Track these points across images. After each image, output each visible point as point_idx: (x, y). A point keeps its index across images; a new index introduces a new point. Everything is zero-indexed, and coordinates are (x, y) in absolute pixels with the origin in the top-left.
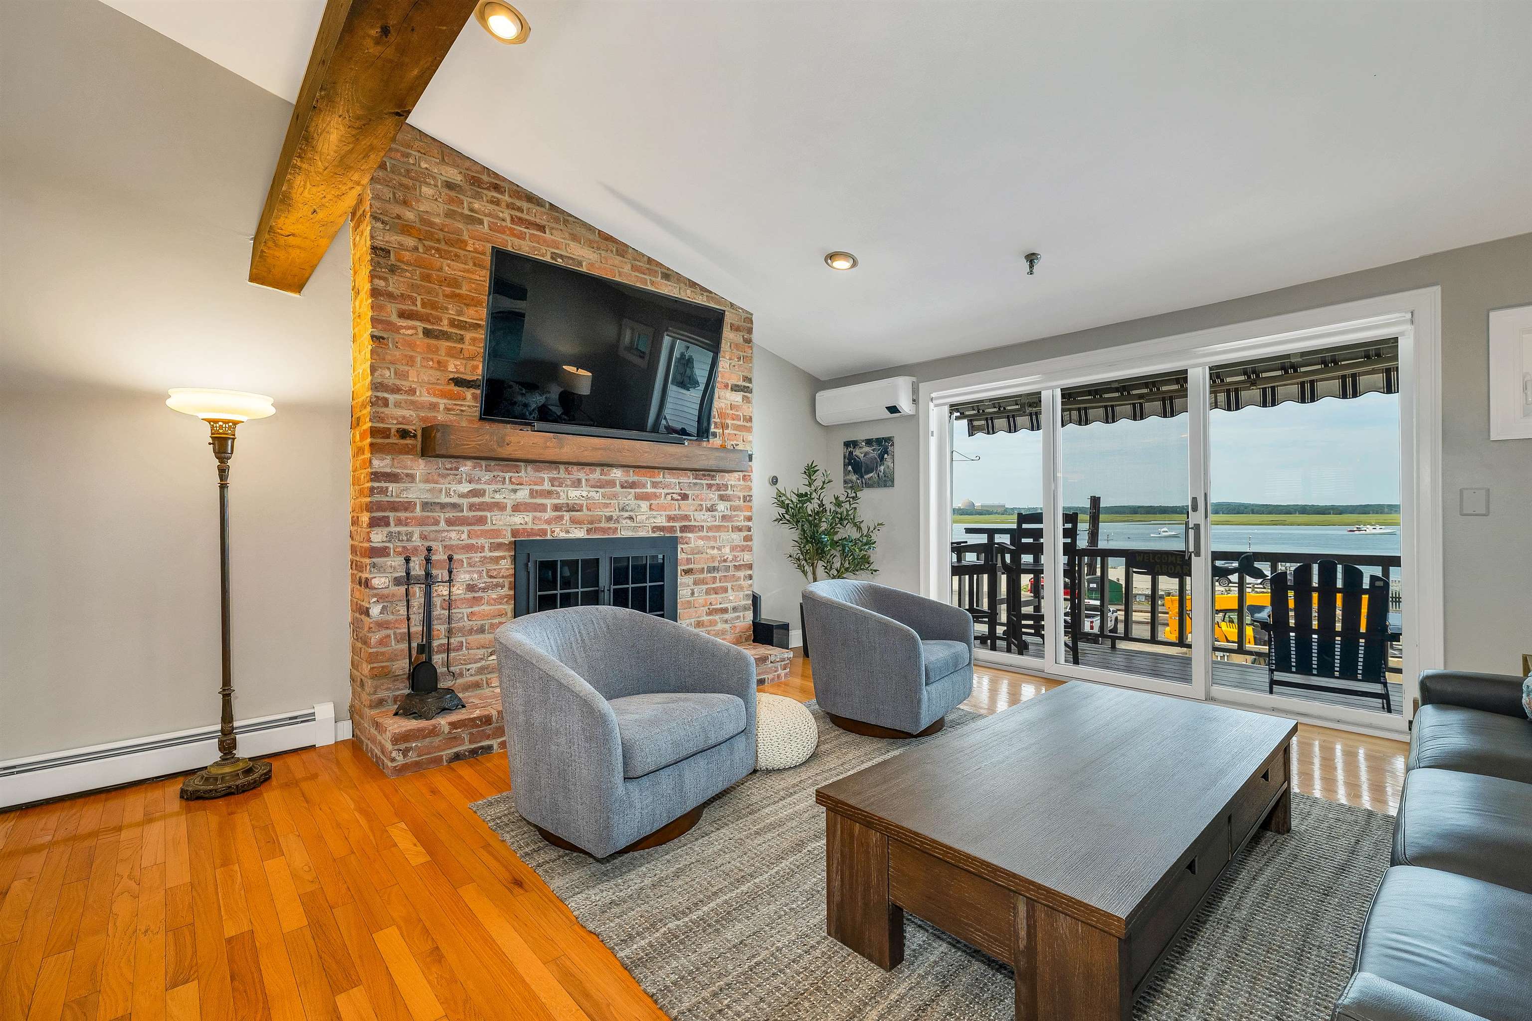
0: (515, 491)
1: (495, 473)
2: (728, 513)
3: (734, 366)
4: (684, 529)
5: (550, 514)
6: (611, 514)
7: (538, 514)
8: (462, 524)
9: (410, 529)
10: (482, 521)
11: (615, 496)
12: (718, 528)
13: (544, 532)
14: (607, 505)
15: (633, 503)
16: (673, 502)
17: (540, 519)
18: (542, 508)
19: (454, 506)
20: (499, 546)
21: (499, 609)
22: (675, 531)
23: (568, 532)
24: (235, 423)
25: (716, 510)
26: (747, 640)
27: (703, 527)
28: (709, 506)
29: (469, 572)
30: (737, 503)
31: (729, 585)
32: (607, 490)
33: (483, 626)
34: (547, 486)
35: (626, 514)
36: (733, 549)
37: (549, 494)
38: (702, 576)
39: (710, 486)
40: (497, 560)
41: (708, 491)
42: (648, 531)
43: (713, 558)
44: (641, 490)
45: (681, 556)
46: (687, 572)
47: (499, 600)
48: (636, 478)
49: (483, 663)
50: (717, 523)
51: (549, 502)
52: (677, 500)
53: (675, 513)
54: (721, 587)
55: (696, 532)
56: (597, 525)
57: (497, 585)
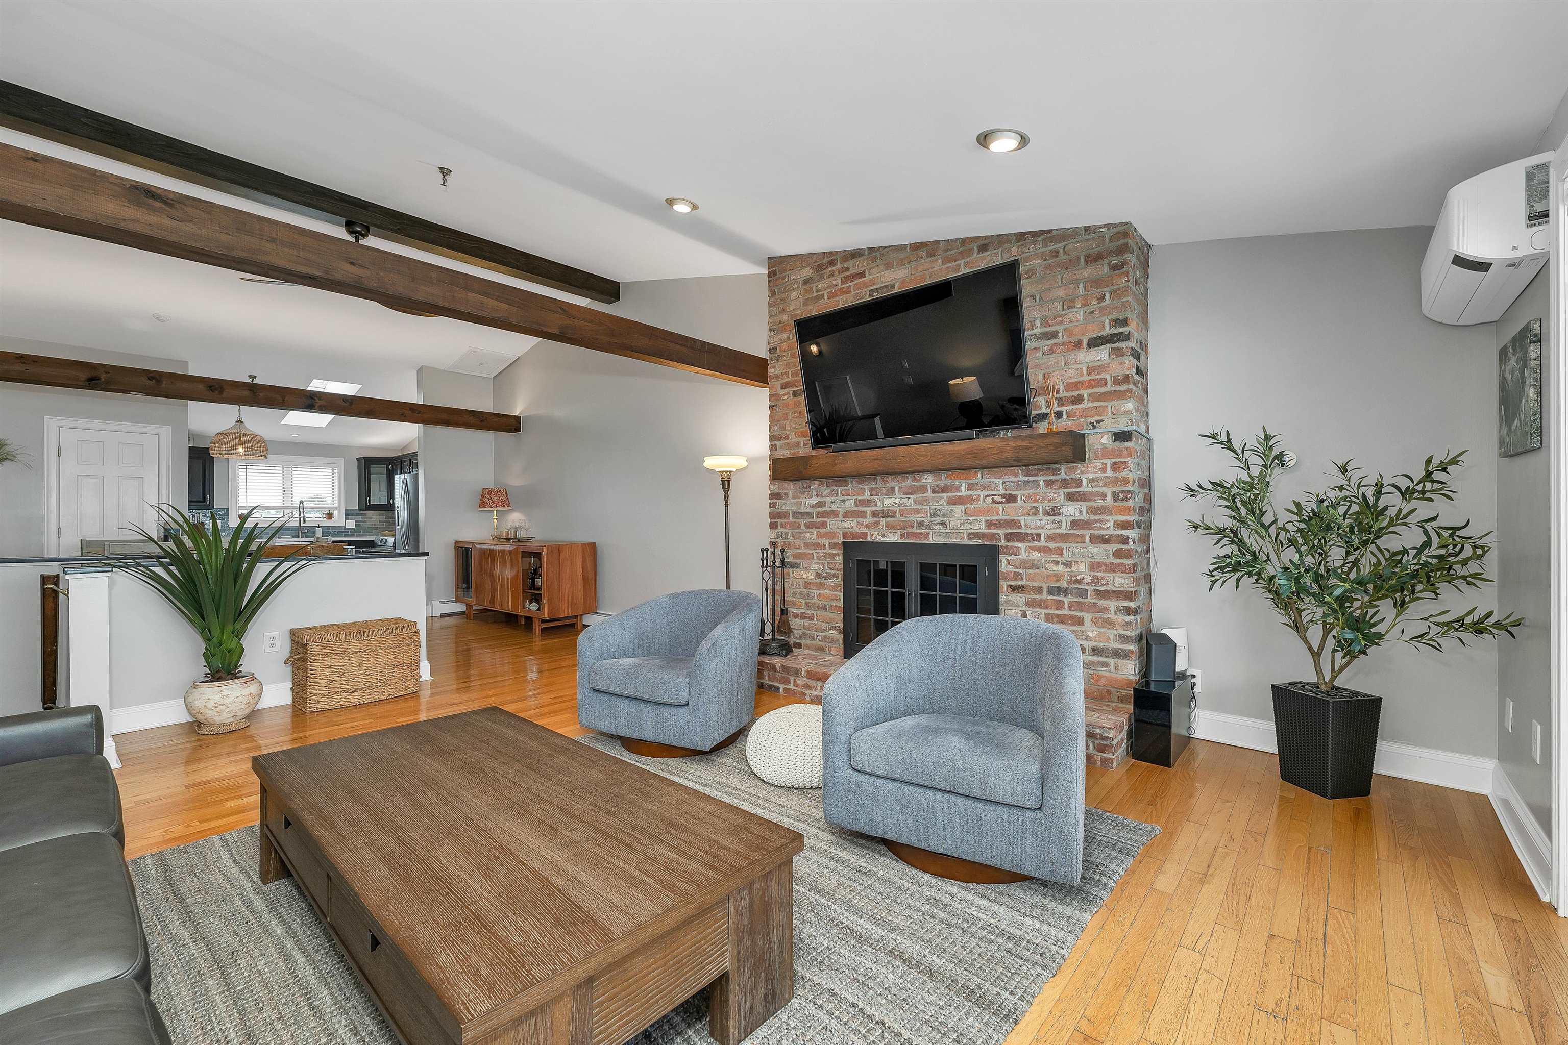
0: (844, 501)
1: (832, 488)
2: (1085, 516)
3: (1092, 312)
4: (1009, 537)
5: (869, 519)
6: (923, 519)
7: (861, 520)
8: (812, 528)
9: (786, 530)
10: (824, 525)
11: (925, 501)
12: (1065, 538)
13: (865, 535)
14: (918, 511)
15: (945, 507)
16: (994, 505)
17: (862, 524)
18: (863, 515)
19: (808, 514)
20: (833, 546)
21: (835, 595)
22: (998, 540)
23: (884, 536)
24: (731, 472)
25: (1060, 514)
26: (1122, 699)
27: (1039, 535)
28: (1048, 508)
29: (816, 563)
30: (1099, 503)
31: (1087, 617)
32: (918, 496)
33: (825, 605)
34: (867, 495)
35: (938, 520)
36: (1093, 567)
37: (868, 502)
38: (1038, 597)
39: (1049, 483)
40: (833, 556)
41: (1048, 490)
42: (964, 538)
43: (1057, 577)
44: (954, 494)
45: (1004, 567)
46: (1014, 589)
47: (834, 588)
48: (948, 482)
49: (826, 634)
50: (1063, 531)
51: (868, 510)
52: (1000, 503)
53: (997, 518)
54: (1072, 617)
55: (1029, 542)
56: (909, 530)
57: (834, 576)
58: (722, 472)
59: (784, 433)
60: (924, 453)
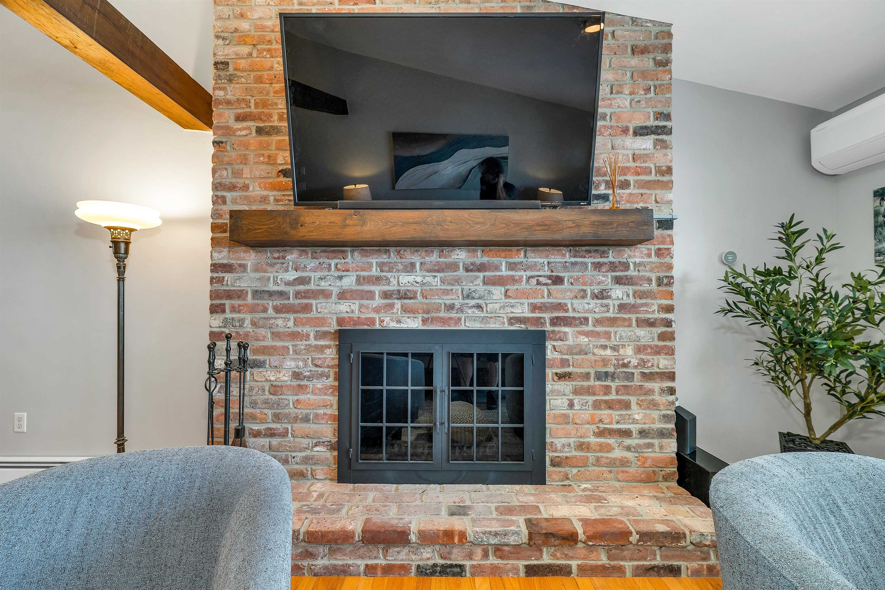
0: (341, 278)
1: (322, 260)
2: (632, 300)
3: (639, 102)
4: (555, 321)
5: (378, 301)
6: (453, 301)
7: (365, 302)
8: (288, 312)
9: (242, 316)
10: (307, 308)
11: (457, 281)
12: (613, 321)
13: (372, 321)
14: (446, 292)
15: (481, 288)
16: (539, 287)
17: (367, 307)
18: (370, 295)
19: (282, 294)
20: (324, 335)
21: (324, 400)
22: (543, 324)
23: (399, 322)
24: (131, 230)
25: (609, 297)
26: (666, 479)
27: (586, 319)
28: (596, 291)
29: (294, 360)
30: (646, 287)
31: (633, 399)
32: (446, 274)
33: (307, 415)
34: (375, 271)
35: (472, 302)
36: (639, 350)
37: (378, 280)
38: (586, 384)
39: (598, 266)
40: (321, 349)
41: (595, 273)
42: (504, 323)
43: (605, 362)
44: (492, 274)
45: (550, 354)
46: (561, 377)
47: (323, 391)
48: (485, 259)
49: (308, 453)
50: (610, 315)
51: (377, 289)
52: (546, 284)
53: (542, 301)
54: (620, 401)
55: (576, 326)
56: (434, 315)
57: (322, 375)
58: (115, 228)
59: (240, 182)
60: (481, 220)
